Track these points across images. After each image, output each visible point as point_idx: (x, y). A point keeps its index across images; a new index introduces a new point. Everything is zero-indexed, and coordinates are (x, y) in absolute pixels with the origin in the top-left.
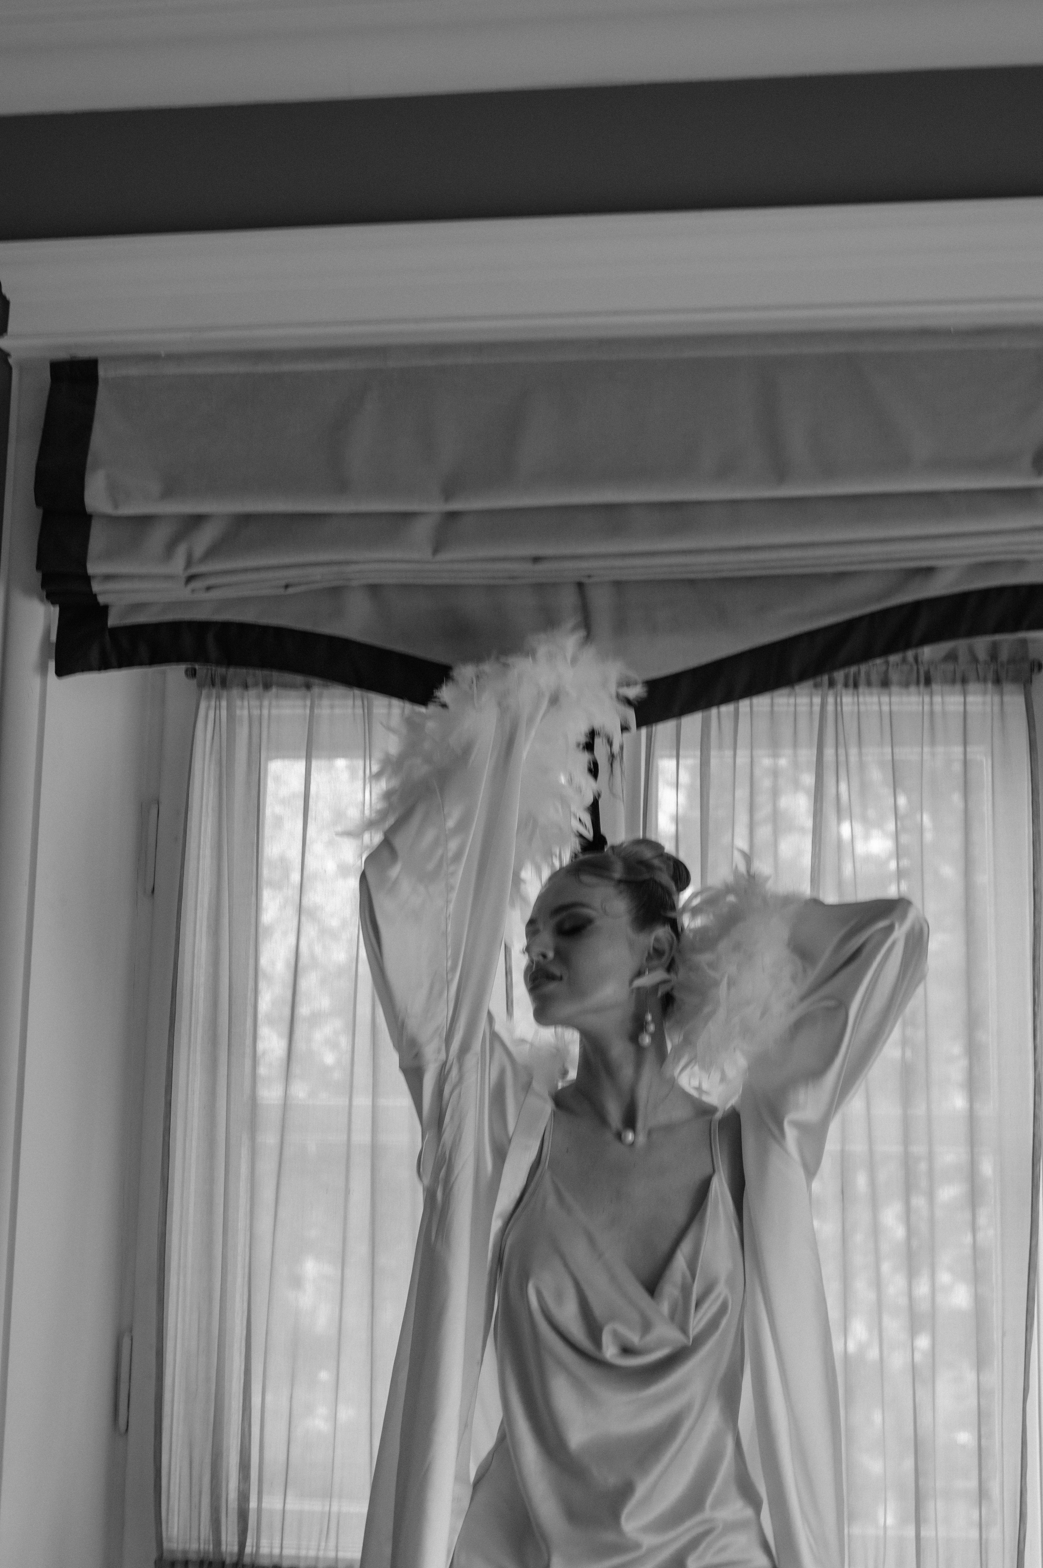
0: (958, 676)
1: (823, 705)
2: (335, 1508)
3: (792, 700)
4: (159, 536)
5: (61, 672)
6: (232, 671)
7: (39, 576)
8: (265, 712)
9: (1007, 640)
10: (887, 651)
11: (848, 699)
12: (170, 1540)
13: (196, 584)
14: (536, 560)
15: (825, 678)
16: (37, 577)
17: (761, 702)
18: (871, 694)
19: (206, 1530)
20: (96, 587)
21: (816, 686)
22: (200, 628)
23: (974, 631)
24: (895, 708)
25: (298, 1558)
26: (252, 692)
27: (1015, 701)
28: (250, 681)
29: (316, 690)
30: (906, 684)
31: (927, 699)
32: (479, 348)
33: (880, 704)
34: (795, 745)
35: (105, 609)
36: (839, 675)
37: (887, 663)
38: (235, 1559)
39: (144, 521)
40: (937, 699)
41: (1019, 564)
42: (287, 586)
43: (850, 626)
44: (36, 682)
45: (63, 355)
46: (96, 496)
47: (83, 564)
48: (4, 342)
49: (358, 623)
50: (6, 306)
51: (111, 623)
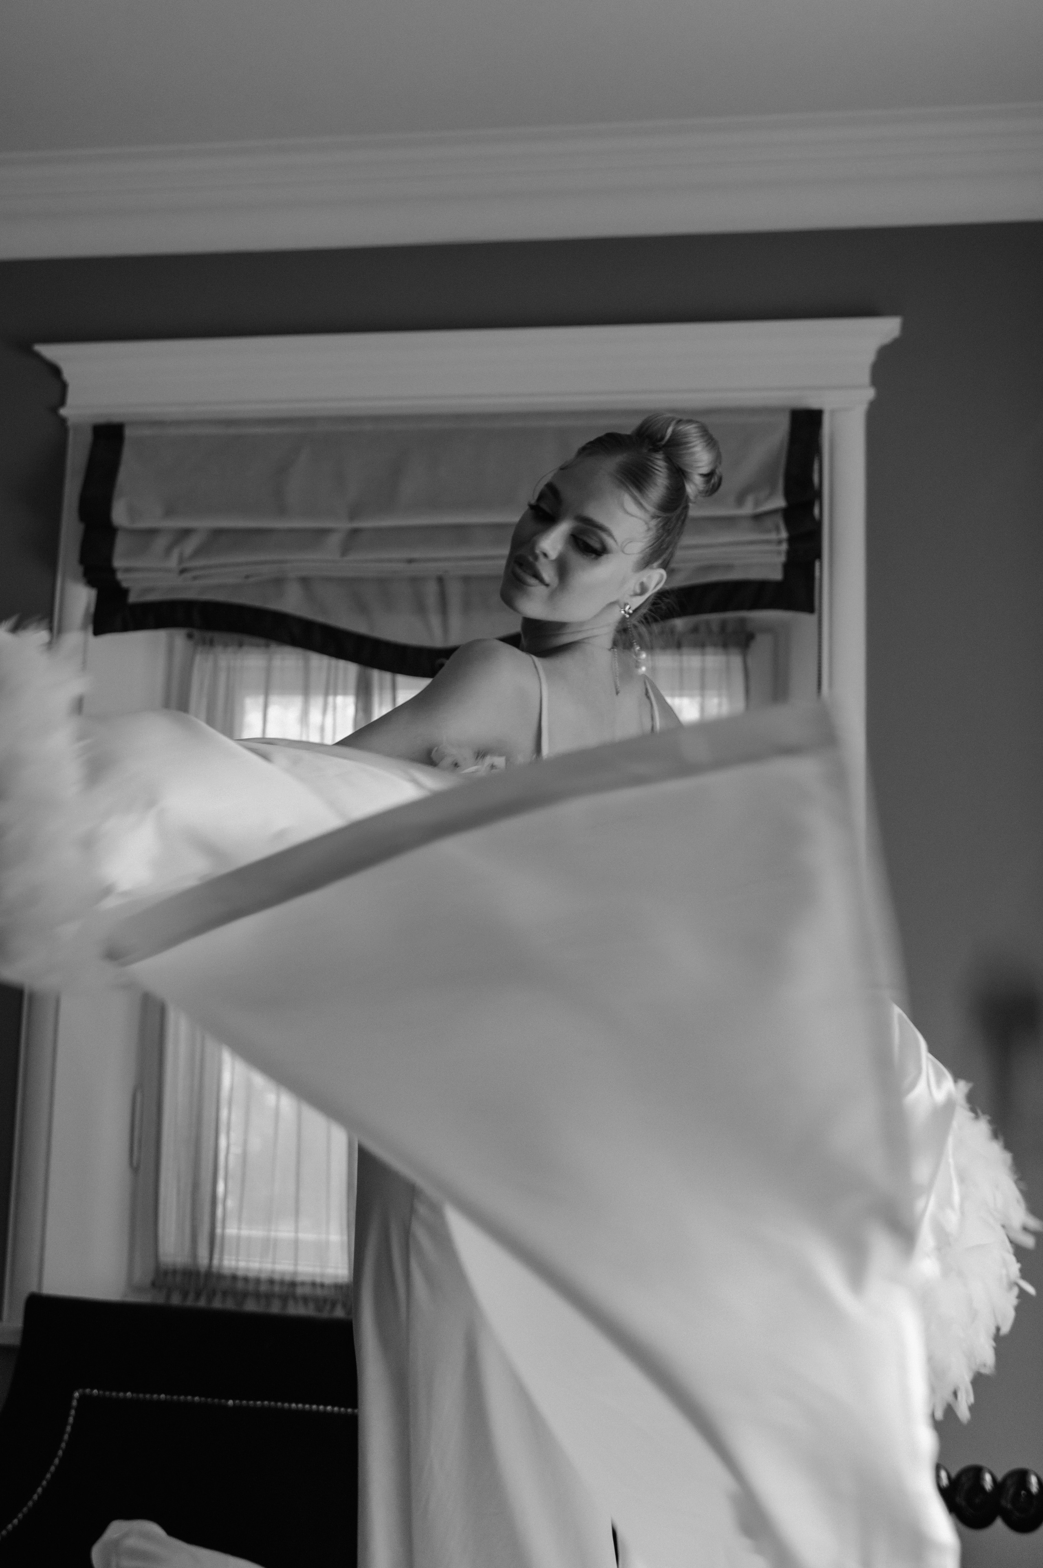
0: (699, 642)
4: (161, 543)
5: (96, 633)
7: (81, 567)
9: (729, 617)
12: (163, 1255)
13: (188, 575)
14: (410, 561)
16: (80, 569)
19: (187, 1248)
20: (120, 576)
22: (189, 605)
27: (736, 660)
29: (273, 650)
30: (667, 647)
35: (126, 591)
38: (206, 1269)
39: (152, 532)
40: (685, 659)
41: (729, 567)
42: (247, 577)
44: (79, 641)
45: (102, 420)
46: (120, 515)
47: (109, 558)
48: (63, 412)
49: (292, 602)
50: (64, 387)
51: (130, 601)
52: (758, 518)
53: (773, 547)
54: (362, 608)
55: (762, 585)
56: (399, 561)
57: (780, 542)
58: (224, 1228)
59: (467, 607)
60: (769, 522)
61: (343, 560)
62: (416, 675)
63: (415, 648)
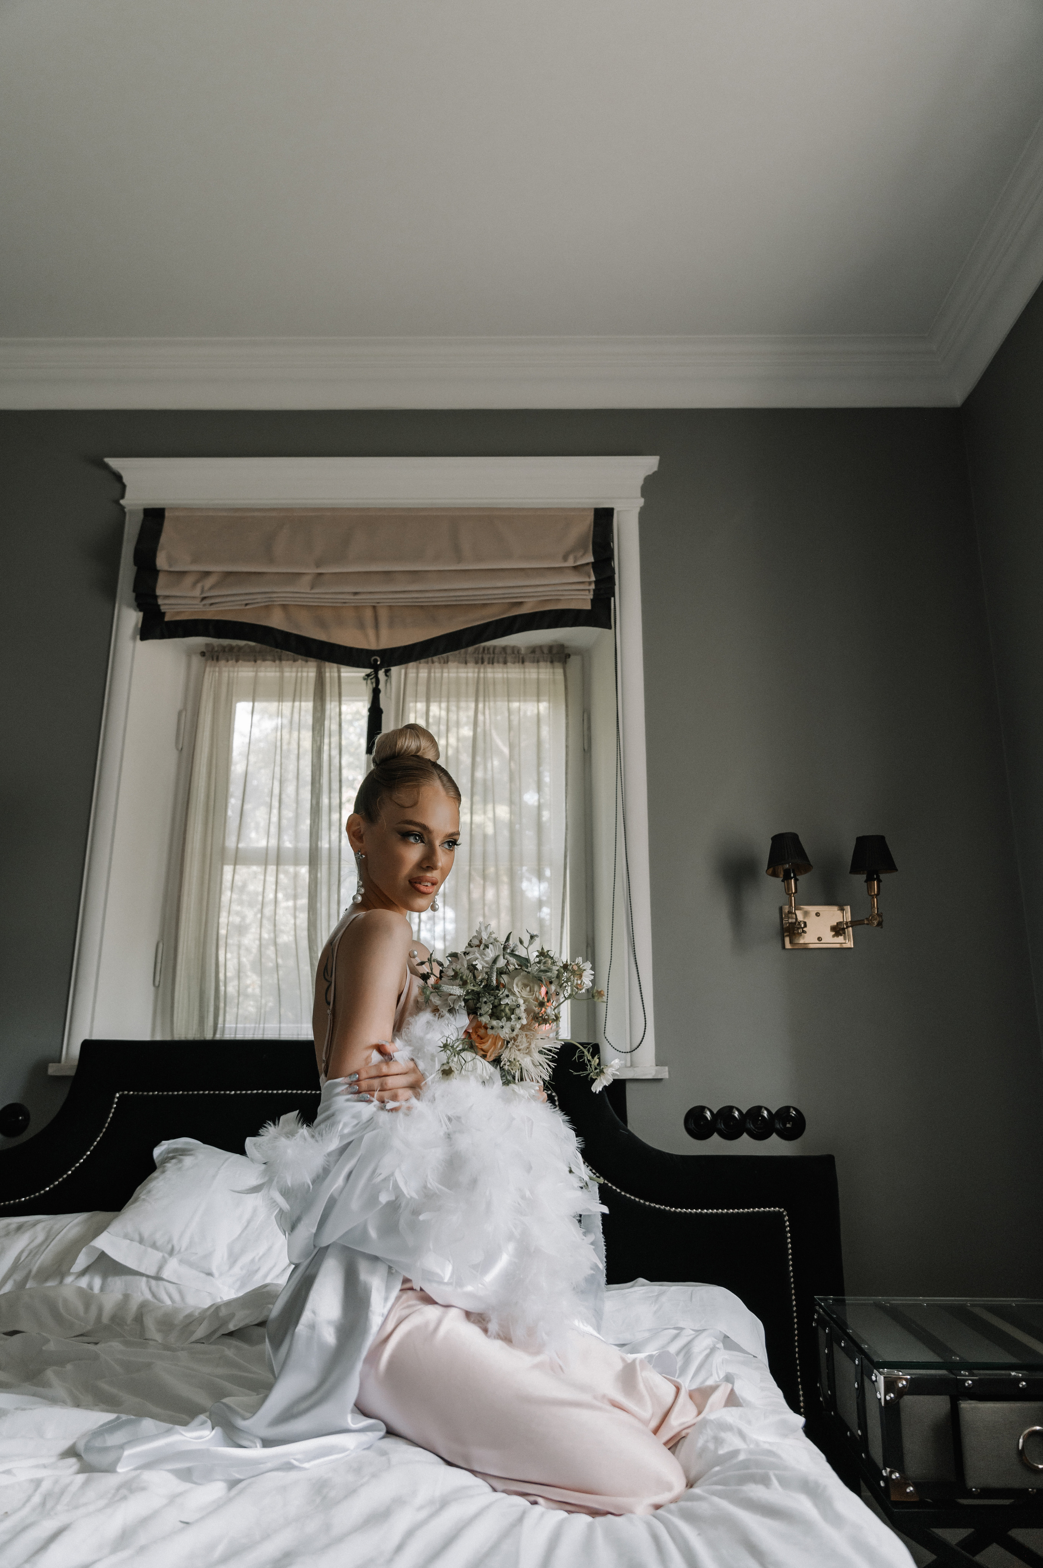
0: (536, 658)
4: (189, 580)
5: (142, 639)
7: (134, 595)
8: (235, 673)
11: (489, 669)
13: (206, 603)
14: (356, 594)
16: (134, 597)
20: (160, 602)
21: (475, 662)
22: (207, 622)
24: (509, 676)
26: (230, 662)
27: (559, 670)
28: (229, 658)
29: (259, 662)
30: (514, 663)
31: (523, 669)
32: (333, 510)
35: (164, 612)
39: (183, 573)
40: (527, 669)
41: (558, 601)
42: (246, 605)
43: (489, 624)
44: (130, 644)
45: (149, 507)
46: (161, 562)
47: (154, 590)
48: (122, 502)
49: (277, 621)
50: (124, 487)
51: (167, 619)
52: (576, 568)
53: (586, 587)
54: (322, 624)
55: (579, 612)
56: (348, 593)
57: (590, 583)
59: (391, 624)
60: (583, 571)
61: (313, 591)
62: (358, 666)
63: (357, 649)
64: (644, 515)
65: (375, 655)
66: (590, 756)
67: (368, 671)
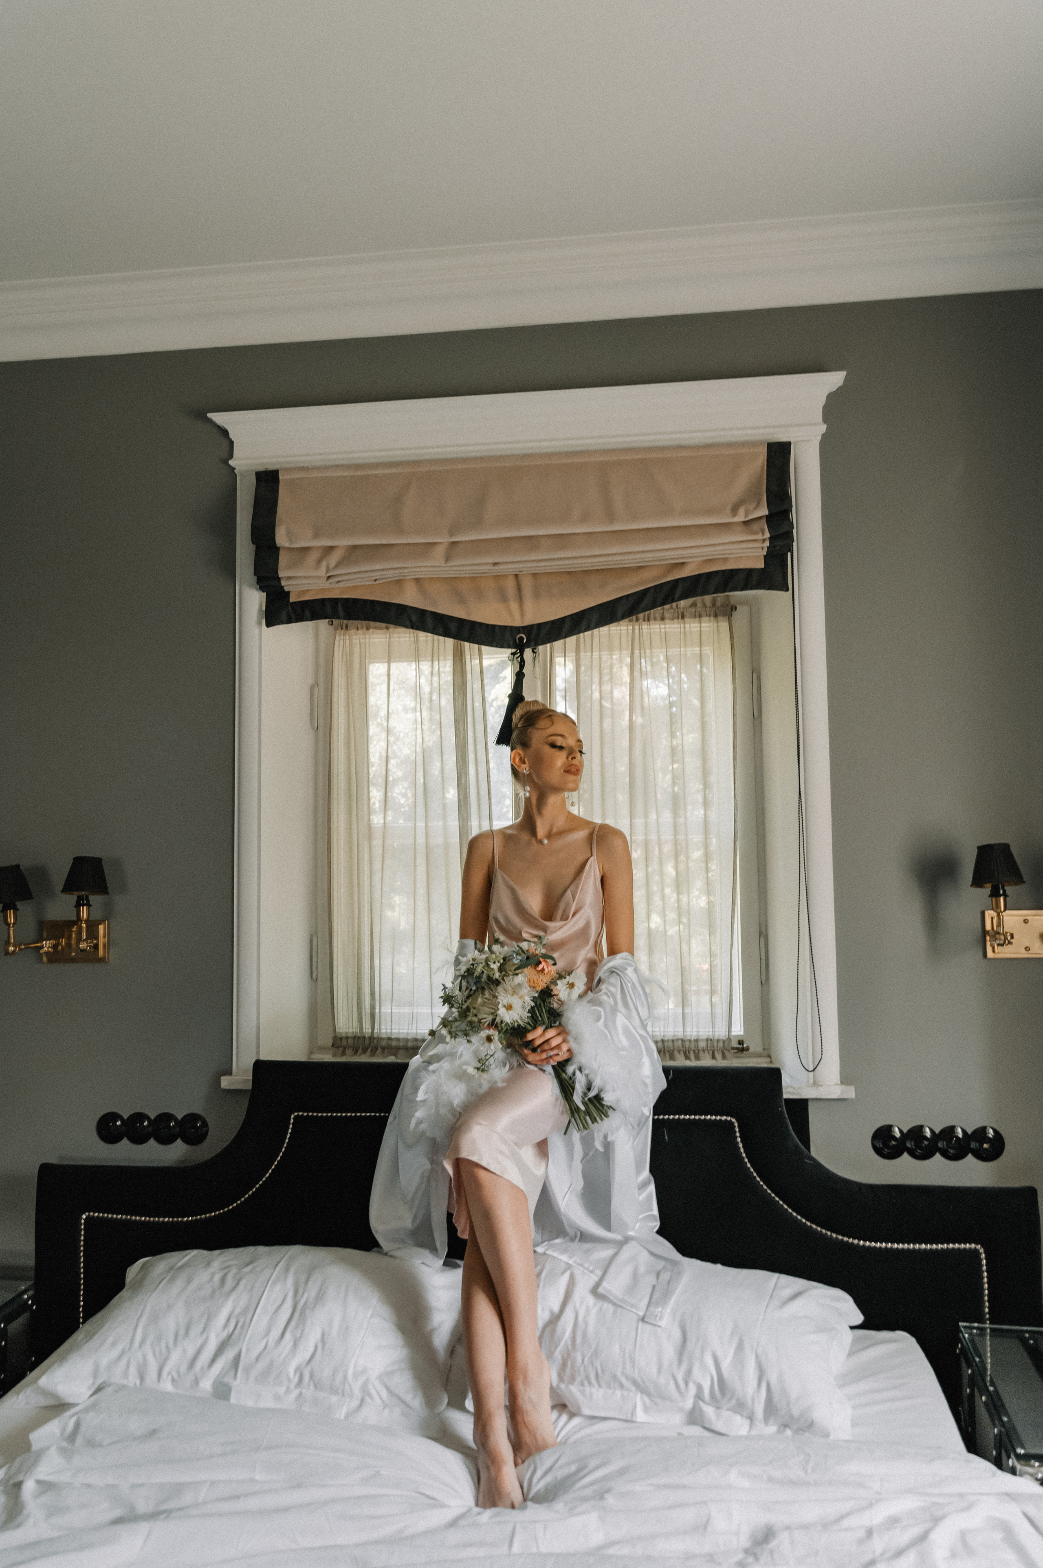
0: (697, 614)
1: (633, 630)
2: (415, 1011)
3: (618, 628)
4: (313, 556)
5: (269, 624)
6: (350, 621)
8: (367, 640)
9: (720, 597)
10: (663, 604)
11: (645, 626)
12: (339, 1028)
13: (333, 580)
14: (495, 564)
15: (634, 617)
16: (255, 579)
17: (604, 630)
18: (656, 624)
19: (356, 1024)
20: (283, 583)
21: (630, 621)
22: (335, 601)
23: (704, 593)
24: (667, 630)
25: (399, 1033)
26: (360, 631)
27: (724, 625)
28: (359, 626)
29: (391, 630)
30: (672, 619)
31: (682, 625)
32: (465, 460)
33: (660, 628)
34: (620, 649)
35: (288, 593)
36: (641, 616)
37: (663, 609)
38: (370, 1035)
39: (306, 550)
40: (687, 625)
41: (725, 560)
42: (375, 580)
43: (646, 591)
44: (256, 631)
45: (261, 469)
46: (281, 539)
47: (275, 570)
48: (231, 462)
49: (410, 598)
50: (231, 443)
51: (291, 600)
52: (746, 523)
53: (759, 545)
54: (461, 599)
55: (750, 572)
56: (487, 564)
57: (764, 540)
58: (380, 1009)
60: (756, 526)
61: (447, 565)
62: (502, 646)
63: (500, 627)
64: (826, 444)
65: (519, 632)
66: (761, 722)
67: (514, 650)
